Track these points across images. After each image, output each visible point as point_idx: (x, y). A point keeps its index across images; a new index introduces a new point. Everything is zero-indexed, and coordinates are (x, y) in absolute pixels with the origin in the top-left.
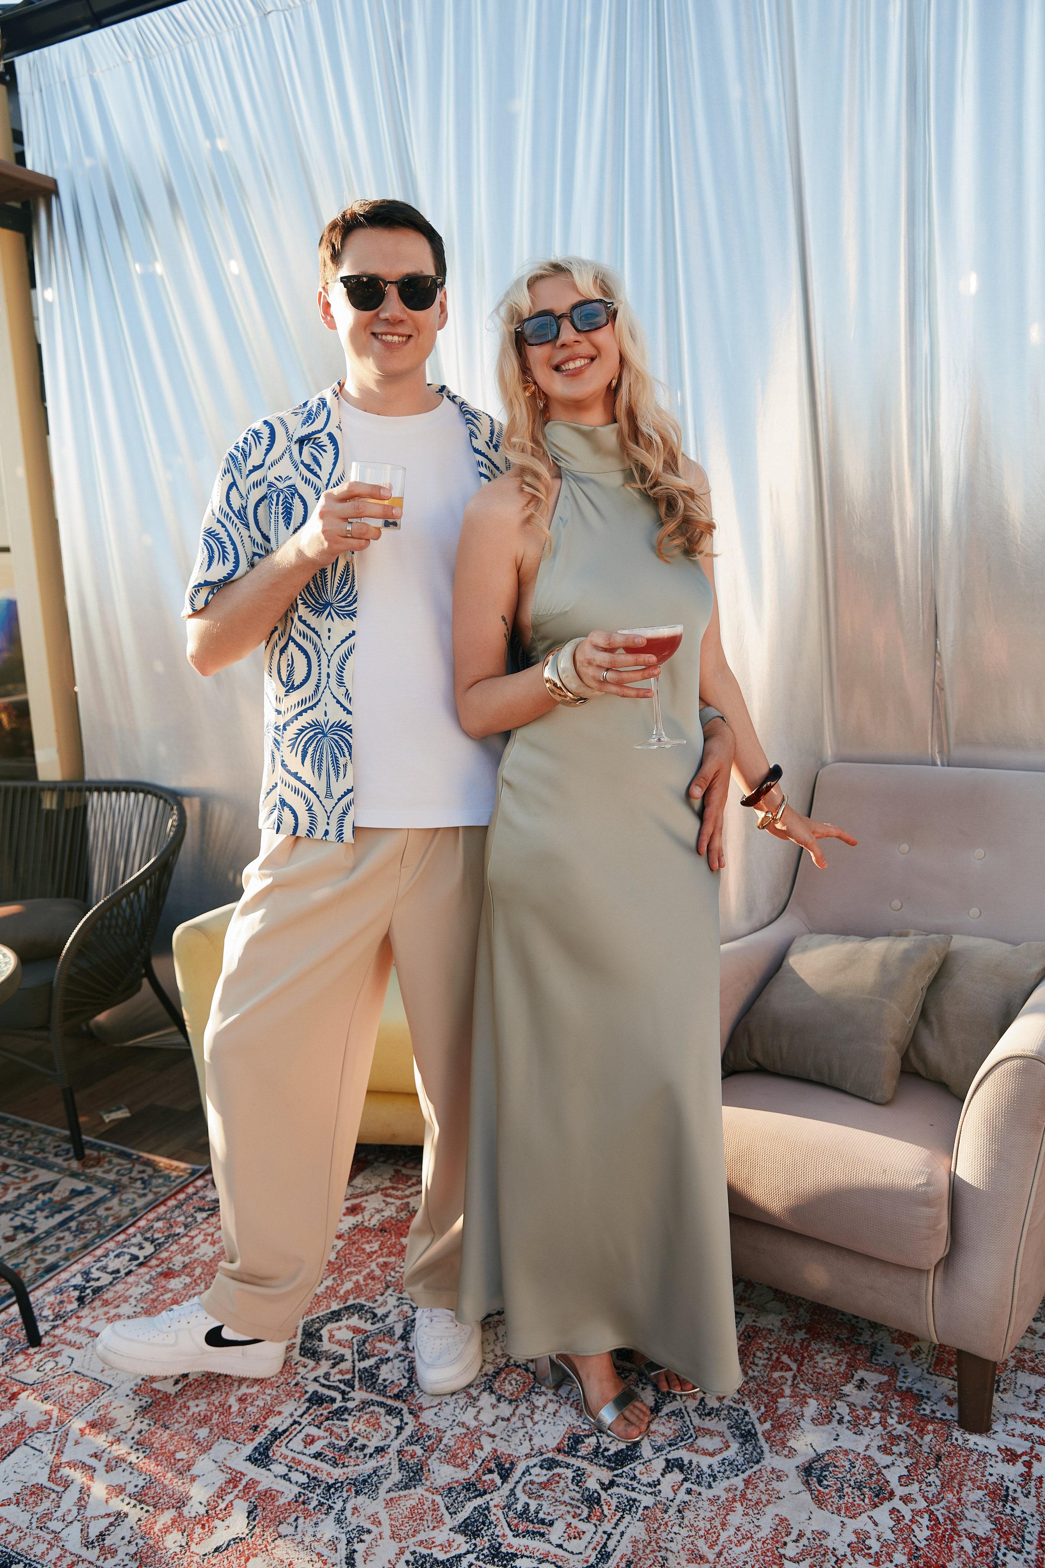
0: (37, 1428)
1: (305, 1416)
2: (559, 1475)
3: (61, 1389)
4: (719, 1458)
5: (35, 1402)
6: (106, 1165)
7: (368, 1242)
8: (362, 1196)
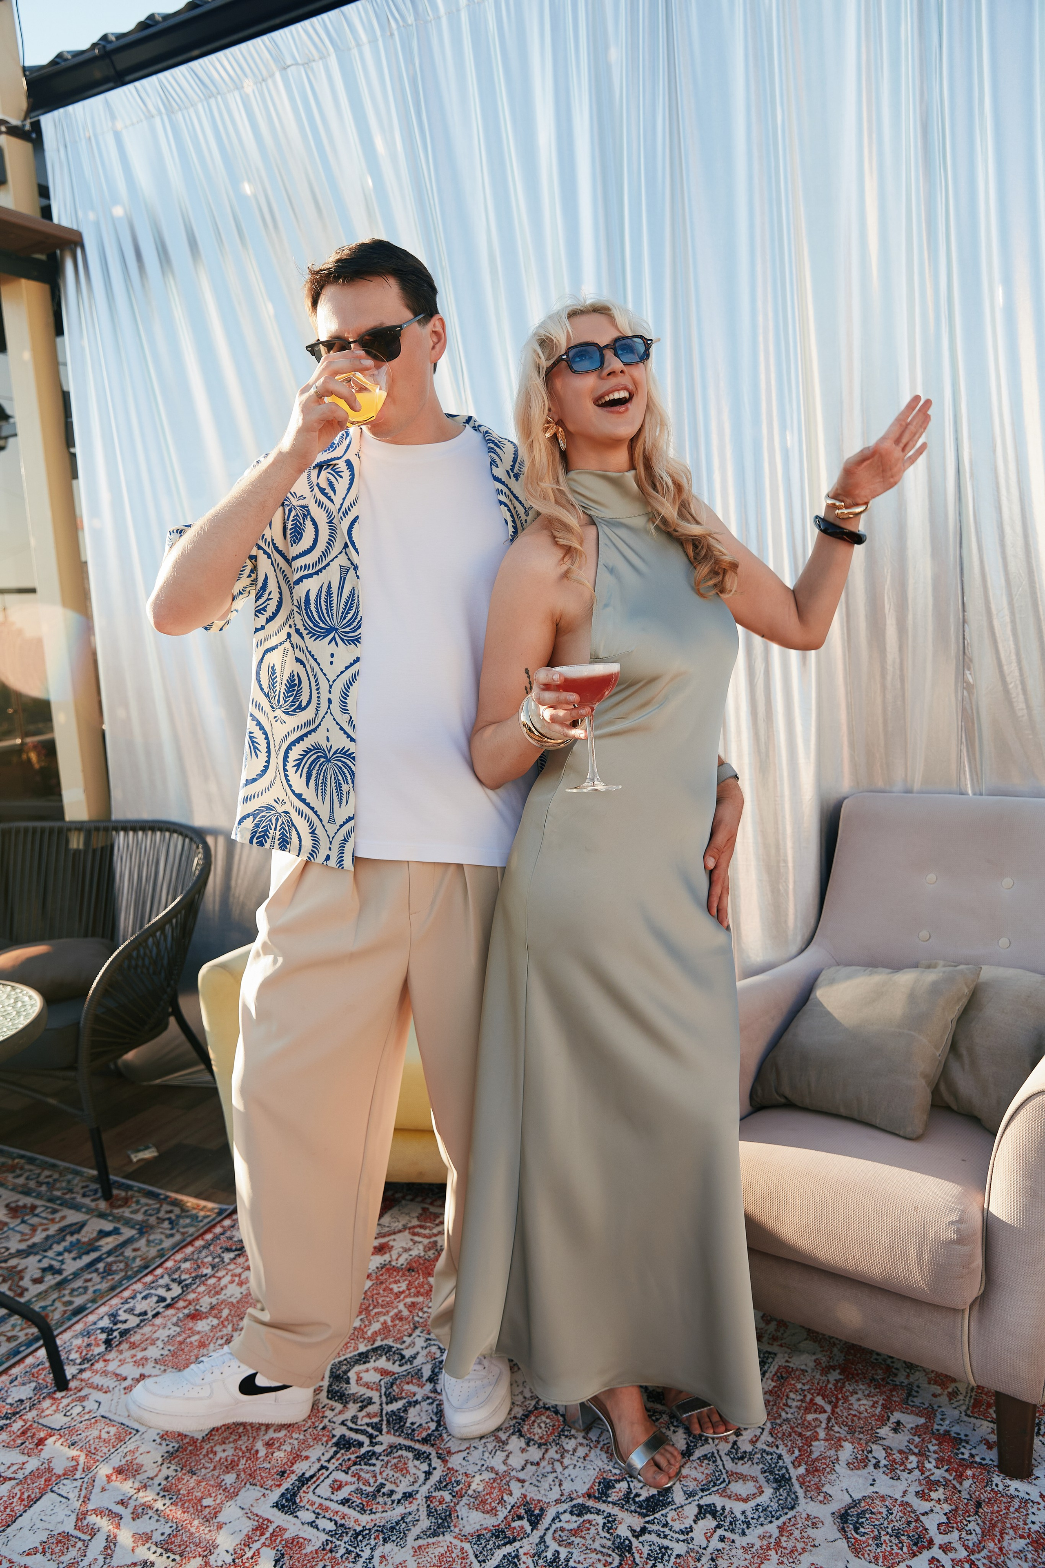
0: (64, 1475)
1: (333, 1461)
2: (590, 1522)
3: (88, 1434)
4: (752, 1503)
5: (62, 1447)
6: (134, 1205)
7: (396, 1282)
8: (390, 1235)
